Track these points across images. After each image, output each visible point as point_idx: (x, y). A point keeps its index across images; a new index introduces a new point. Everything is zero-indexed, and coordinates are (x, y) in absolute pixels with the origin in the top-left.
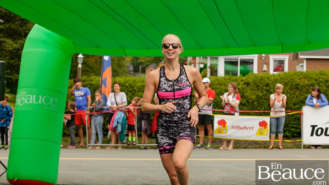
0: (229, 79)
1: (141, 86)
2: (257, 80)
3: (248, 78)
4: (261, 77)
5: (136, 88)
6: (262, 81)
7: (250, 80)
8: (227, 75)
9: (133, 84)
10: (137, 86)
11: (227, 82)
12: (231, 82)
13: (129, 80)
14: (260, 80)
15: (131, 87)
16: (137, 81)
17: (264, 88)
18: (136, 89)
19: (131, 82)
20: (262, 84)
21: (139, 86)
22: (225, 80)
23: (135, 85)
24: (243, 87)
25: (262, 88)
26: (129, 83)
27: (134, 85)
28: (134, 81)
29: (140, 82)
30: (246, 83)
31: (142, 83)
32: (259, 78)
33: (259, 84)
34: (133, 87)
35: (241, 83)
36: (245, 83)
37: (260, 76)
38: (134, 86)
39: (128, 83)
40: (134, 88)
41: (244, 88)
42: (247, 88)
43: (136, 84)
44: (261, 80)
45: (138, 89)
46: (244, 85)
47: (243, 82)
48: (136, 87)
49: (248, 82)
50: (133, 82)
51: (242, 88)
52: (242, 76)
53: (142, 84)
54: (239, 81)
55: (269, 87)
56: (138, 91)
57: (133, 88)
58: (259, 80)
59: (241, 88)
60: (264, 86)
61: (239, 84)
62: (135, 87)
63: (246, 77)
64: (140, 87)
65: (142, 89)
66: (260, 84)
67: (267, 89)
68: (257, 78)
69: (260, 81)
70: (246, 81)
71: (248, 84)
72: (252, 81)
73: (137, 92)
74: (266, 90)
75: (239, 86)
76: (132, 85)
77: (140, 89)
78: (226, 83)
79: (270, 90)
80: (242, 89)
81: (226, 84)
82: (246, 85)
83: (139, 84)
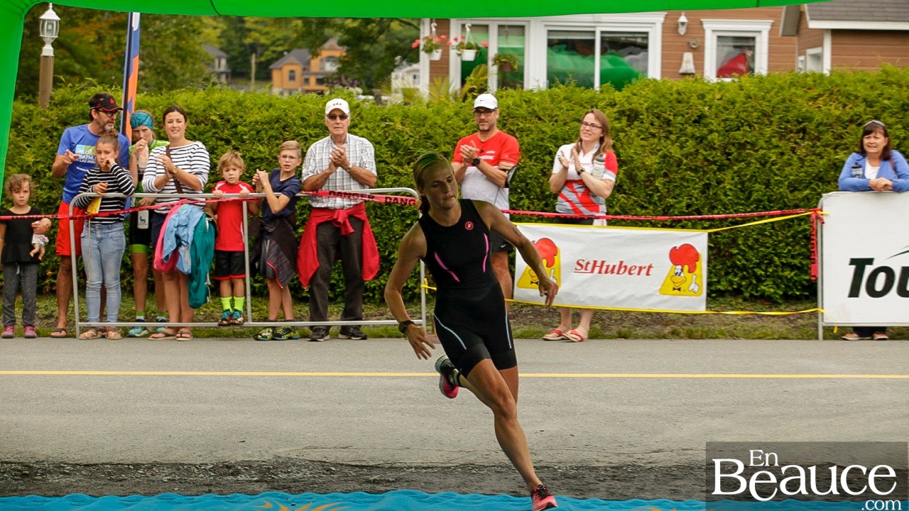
0: (567, 99)
2: (662, 100)
3: (634, 94)
4: (679, 94)
5: (246, 129)
6: (680, 107)
7: (640, 104)
8: (562, 86)
9: (235, 115)
10: (248, 120)
11: (561, 109)
13: (220, 102)
14: (675, 104)
15: (229, 126)
16: (248, 103)
17: (690, 130)
18: (245, 134)
19: (226, 107)
20: (683, 116)
21: (257, 122)
22: (553, 101)
23: (241, 117)
24: (617, 125)
25: (682, 132)
26: (222, 113)
27: (240, 120)
28: (239, 103)
29: (259, 109)
30: (628, 113)
31: (268, 110)
32: (671, 94)
33: (671, 118)
34: (235, 126)
36: (622, 113)
37: (675, 89)
38: (237, 122)
39: (218, 113)
40: (240, 128)
42: (627, 129)
43: (245, 117)
44: (679, 102)
45: (254, 132)
46: (618, 119)
47: (616, 109)
48: (245, 126)
49: (631, 110)
50: (233, 107)
52: (612, 89)
53: (266, 114)
54: (601, 104)
55: (706, 126)
56: (252, 140)
57: (234, 130)
58: (670, 102)
60: (686, 122)
62: (241, 124)
63: (626, 92)
64: (259, 127)
65: (267, 132)
66: (675, 115)
67: (698, 134)
68: (663, 96)
69: (673, 108)
70: (627, 106)
71: (633, 115)
72: (645, 105)
74: (693, 136)
76: (231, 117)
77: (258, 132)
78: (556, 112)
79: (710, 137)
81: (557, 116)
82: (624, 121)
83: (255, 116)
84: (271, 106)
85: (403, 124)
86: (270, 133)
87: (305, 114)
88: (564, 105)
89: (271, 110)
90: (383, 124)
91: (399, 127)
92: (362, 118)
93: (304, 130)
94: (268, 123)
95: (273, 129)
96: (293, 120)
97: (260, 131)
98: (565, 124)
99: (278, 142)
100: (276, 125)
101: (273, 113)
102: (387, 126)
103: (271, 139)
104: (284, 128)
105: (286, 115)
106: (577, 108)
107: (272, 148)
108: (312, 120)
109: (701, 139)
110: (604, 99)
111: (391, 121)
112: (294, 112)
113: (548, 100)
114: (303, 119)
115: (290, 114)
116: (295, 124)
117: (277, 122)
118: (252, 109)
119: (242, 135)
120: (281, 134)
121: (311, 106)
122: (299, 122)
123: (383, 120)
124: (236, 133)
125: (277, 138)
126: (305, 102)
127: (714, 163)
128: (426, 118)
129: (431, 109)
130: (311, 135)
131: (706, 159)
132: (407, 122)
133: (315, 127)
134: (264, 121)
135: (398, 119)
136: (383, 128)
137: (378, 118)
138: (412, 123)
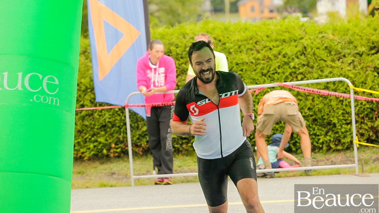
1: (242, 41)
5: (231, 45)
9: (224, 37)
10: (232, 40)
13: (213, 29)
15: (220, 44)
16: (232, 28)
18: (231, 48)
21: (238, 41)
23: (228, 38)
26: (215, 36)
27: (227, 39)
28: (226, 29)
29: (239, 31)
31: (244, 32)
34: (224, 44)
38: (226, 41)
39: (213, 36)
40: (228, 45)
43: (230, 37)
45: (237, 47)
48: (231, 43)
50: (222, 32)
53: (243, 34)
56: (236, 52)
57: (224, 46)
62: (228, 42)
64: (240, 43)
65: (245, 46)
73: (233, 53)
76: (221, 38)
77: (239, 47)
83: (237, 37)
84: (246, 29)
85: (333, 35)
86: (248, 46)
87: (269, 33)
89: (247, 32)
90: (320, 36)
91: (331, 36)
92: (306, 33)
93: (269, 43)
94: (246, 40)
95: (249, 44)
96: (261, 37)
97: (241, 46)
99: (252, 52)
100: (251, 42)
101: (248, 34)
102: (323, 37)
103: (248, 50)
104: (256, 43)
105: (257, 34)
107: (249, 56)
108: (274, 36)
111: (325, 33)
112: (261, 32)
114: (268, 36)
115: (259, 34)
116: (263, 40)
117: (251, 39)
118: (234, 32)
119: (229, 49)
120: (254, 47)
121: (272, 27)
122: (265, 38)
123: (321, 32)
124: (225, 48)
125: (251, 50)
126: (268, 25)
128: (348, 30)
129: (351, 24)
130: (274, 47)
132: (336, 34)
133: (276, 41)
134: (243, 39)
135: (330, 32)
136: (320, 38)
137: (317, 32)
138: (339, 34)
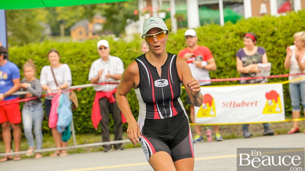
0: (211, 30)
1: (73, 55)
2: (256, 28)
3: (242, 25)
4: (262, 22)
5: (65, 58)
6: (264, 29)
7: (244, 29)
8: (208, 25)
10: (66, 55)
11: (208, 35)
12: (214, 35)
14: (261, 28)
16: (65, 46)
17: (269, 39)
20: (265, 33)
21: (70, 55)
22: (204, 32)
24: (235, 40)
25: (266, 40)
27: (62, 54)
28: (61, 47)
29: (70, 48)
30: (239, 34)
32: (259, 23)
33: (260, 34)
35: (231, 34)
36: (237, 34)
37: (260, 21)
40: (62, 58)
41: (236, 43)
42: (240, 41)
44: (263, 26)
45: (69, 59)
46: (235, 37)
47: (234, 33)
49: (241, 33)
51: (233, 42)
52: (231, 23)
53: (73, 50)
54: (227, 31)
55: (276, 36)
56: (69, 63)
58: (259, 27)
59: (231, 42)
60: (267, 35)
61: (227, 37)
63: (238, 24)
64: (71, 57)
65: (75, 58)
66: (262, 33)
67: (273, 40)
68: (255, 25)
69: (260, 30)
70: (239, 31)
71: (242, 35)
72: (247, 30)
74: (271, 42)
75: (227, 40)
78: (206, 37)
79: (279, 41)
80: (234, 44)
81: (207, 39)
82: (238, 38)
83: (69, 52)
84: (75, 46)
85: (137, 49)
87: (92, 49)
88: (210, 33)
89: (76, 48)
90: (128, 50)
92: (118, 48)
93: (92, 56)
94: (76, 54)
95: (77, 57)
96: (86, 52)
98: (211, 42)
99: (80, 63)
100: (79, 55)
101: (77, 50)
102: (130, 51)
103: (77, 62)
104: (82, 56)
105: (83, 50)
106: (216, 34)
107: (78, 66)
108: (95, 51)
109: (274, 43)
110: (227, 29)
111: (131, 48)
112: (86, 48)
113: (202, 31)
114: (91, 51)
116: (87, 54)
117: (79, 53)
118: (67, 49)
120: (81, 59)
122: (89, 53)
123: (128, 48)
125: (79, 61)
126: (91, 43)
127: (282, 53)
131: (278, 52)
135: (134, 47)
136: (128, 52)
137: (125, 47)
